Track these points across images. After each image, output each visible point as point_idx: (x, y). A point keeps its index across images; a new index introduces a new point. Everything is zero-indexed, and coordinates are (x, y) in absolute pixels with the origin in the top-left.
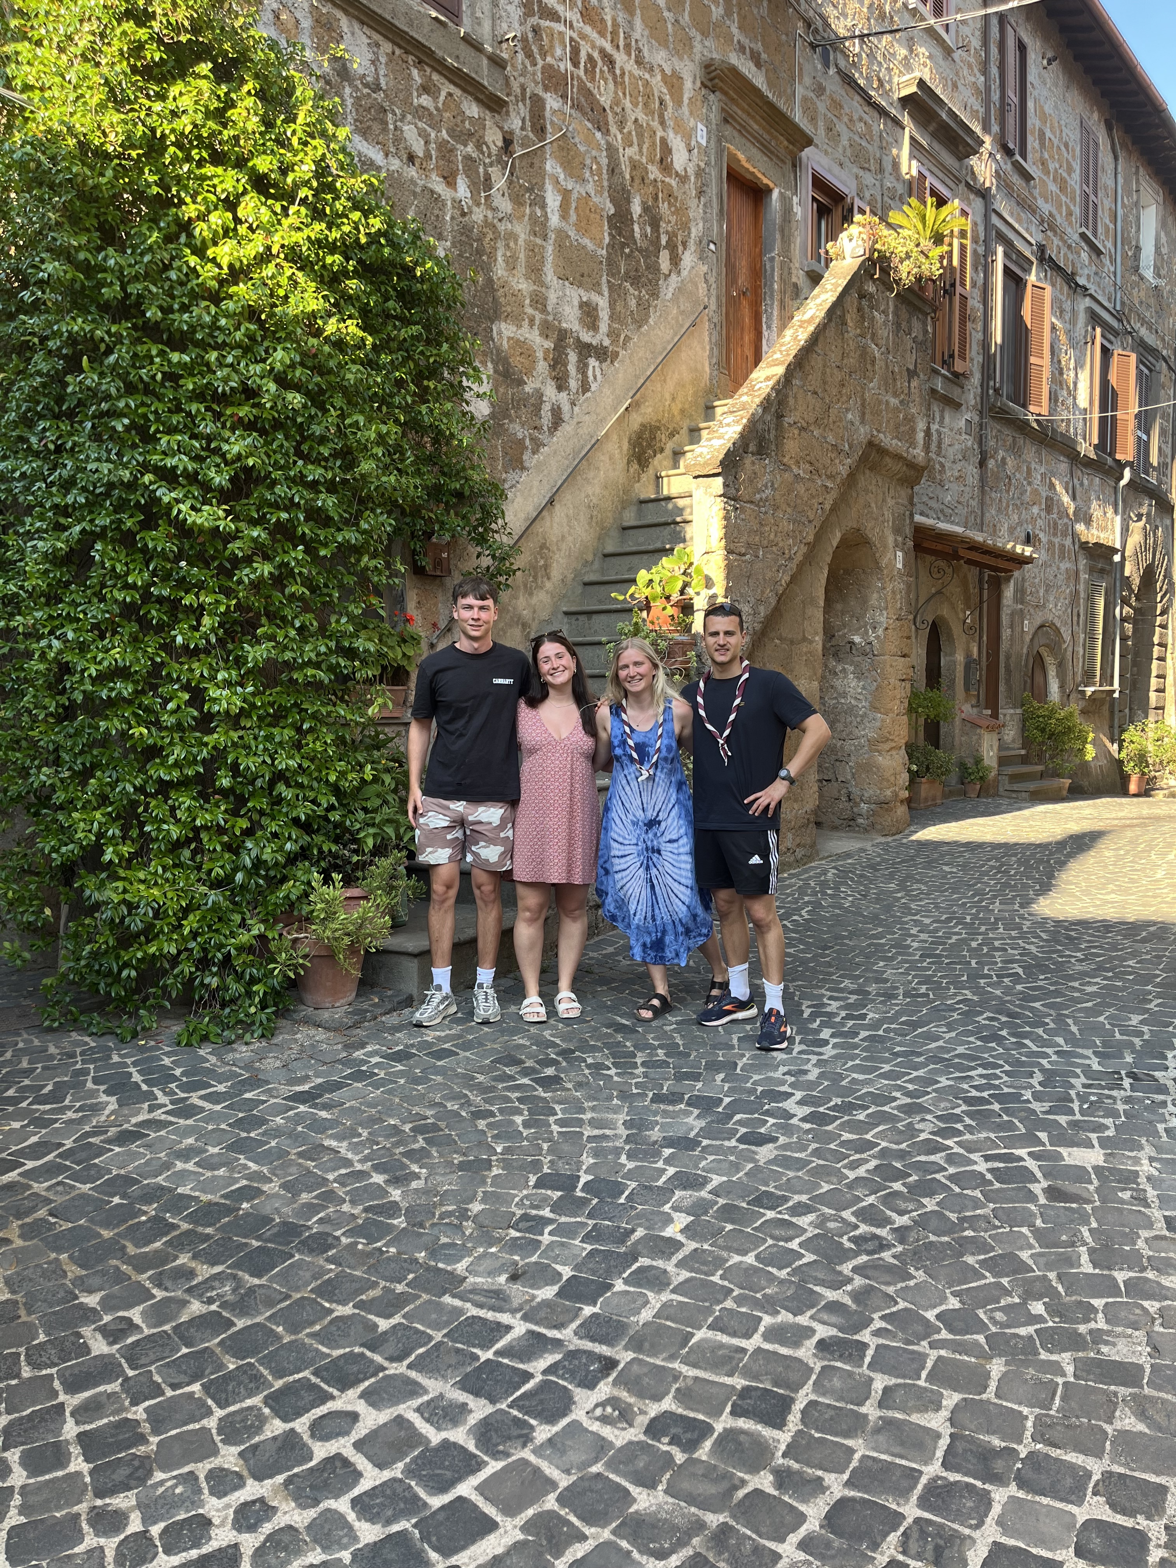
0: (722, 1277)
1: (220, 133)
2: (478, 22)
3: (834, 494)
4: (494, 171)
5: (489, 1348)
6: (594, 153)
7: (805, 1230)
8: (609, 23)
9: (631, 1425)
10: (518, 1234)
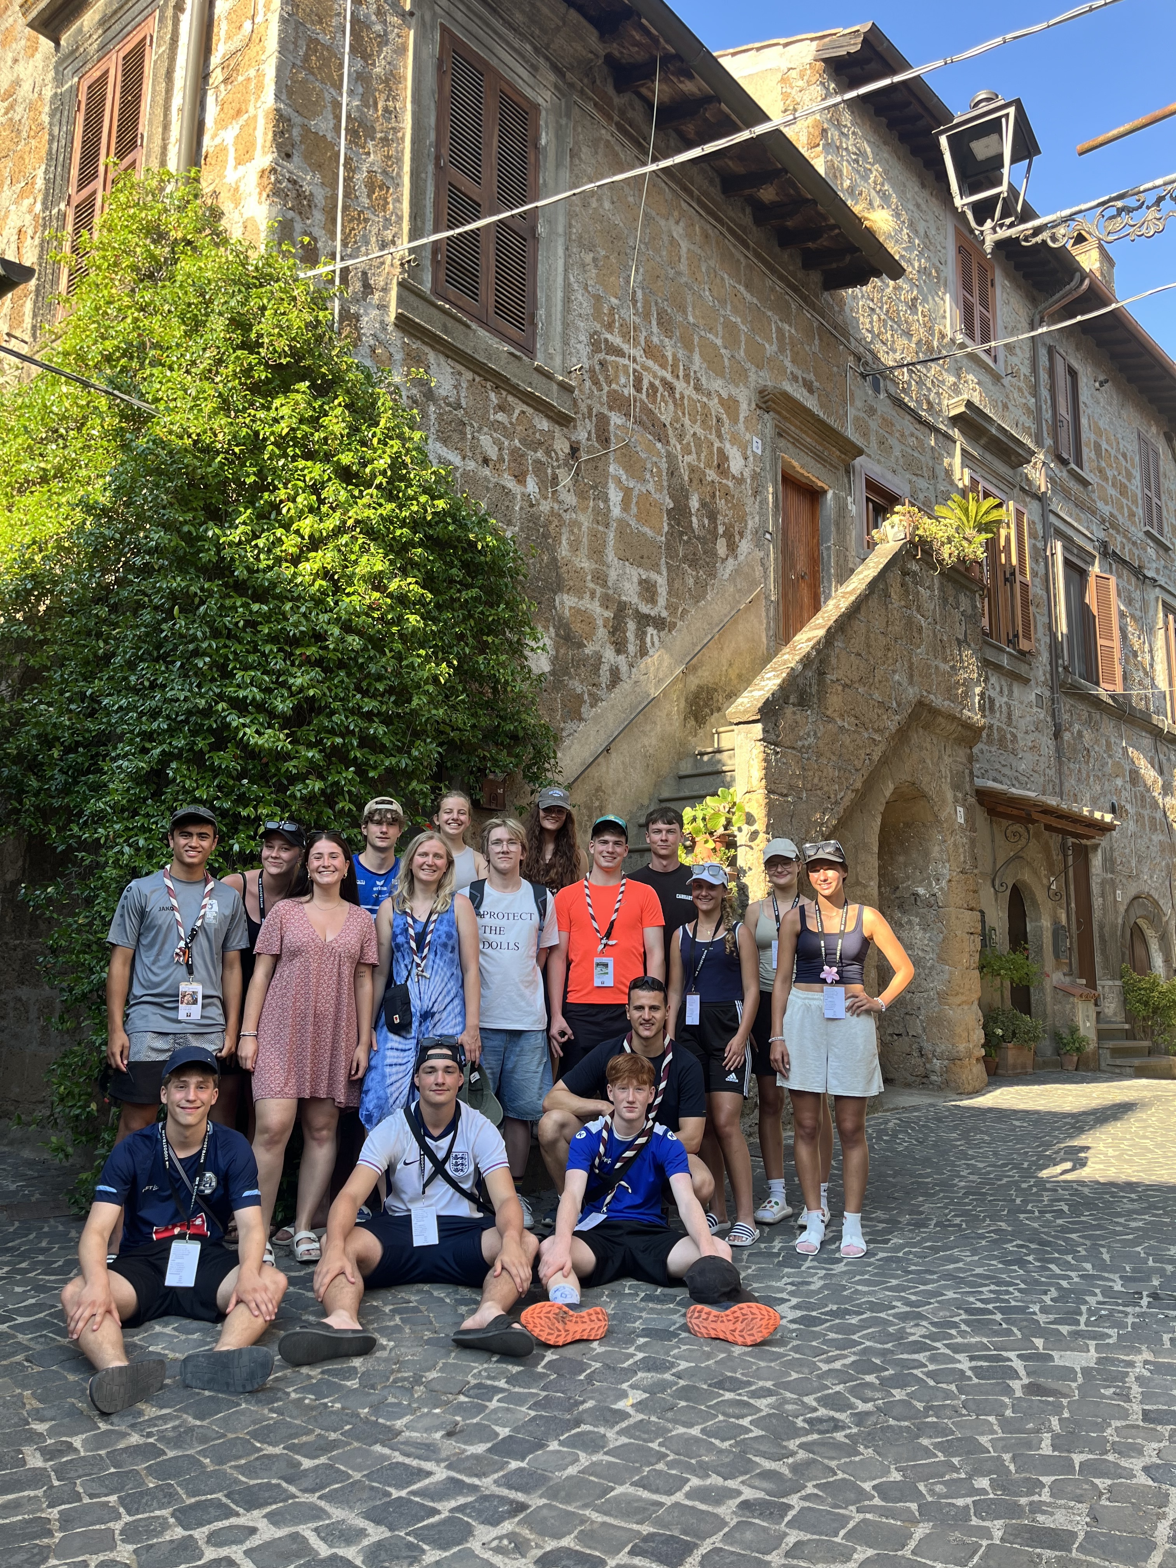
0: (660, 1445)
1: (312, 434)
2: (551, 357)
3: (882, 747)
4: (561, 472)
5: (403, 1488)
6: (654, 459)
7: (761, 1410)
8: (670, 359)
9: (523, 1556)
10: (466, 1399)
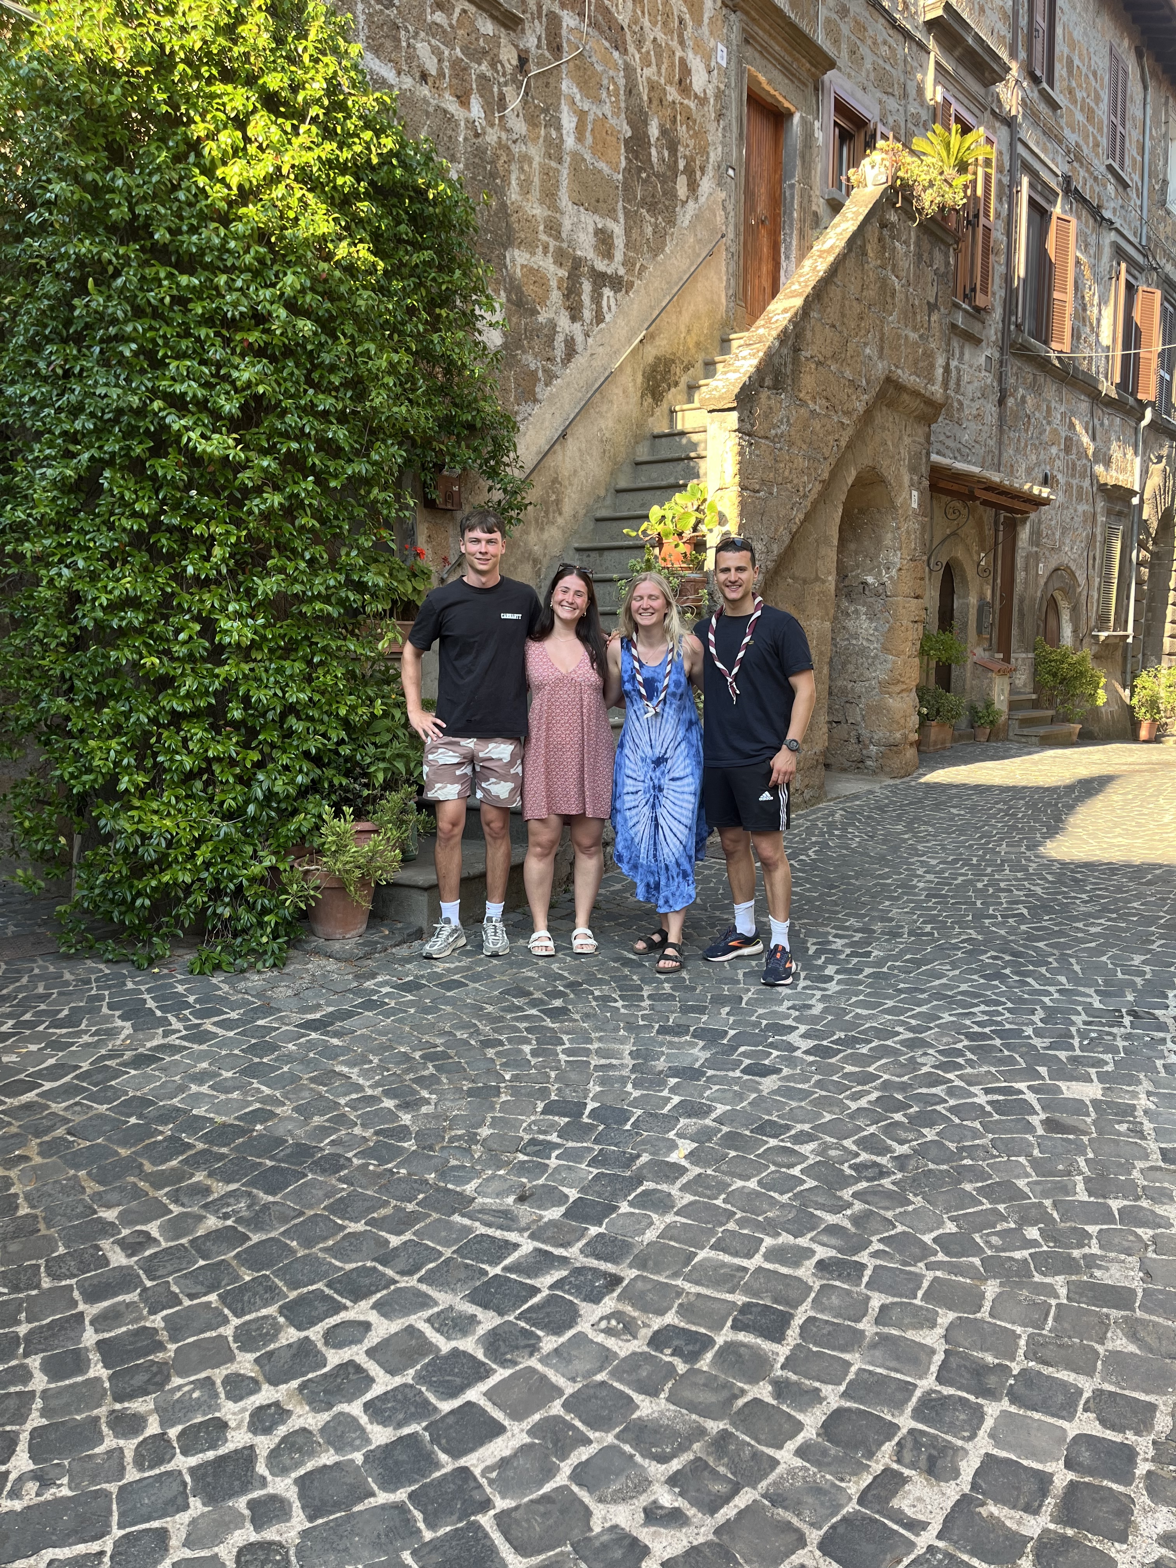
0: (724, 1201)
1: (231, 50)
3: (850, 431)
4: (508, 91)
5: (497, 1264)
6: (611, 73)
7: (807, 1158)
9: (635, 1337)
10: (526, 1158)
